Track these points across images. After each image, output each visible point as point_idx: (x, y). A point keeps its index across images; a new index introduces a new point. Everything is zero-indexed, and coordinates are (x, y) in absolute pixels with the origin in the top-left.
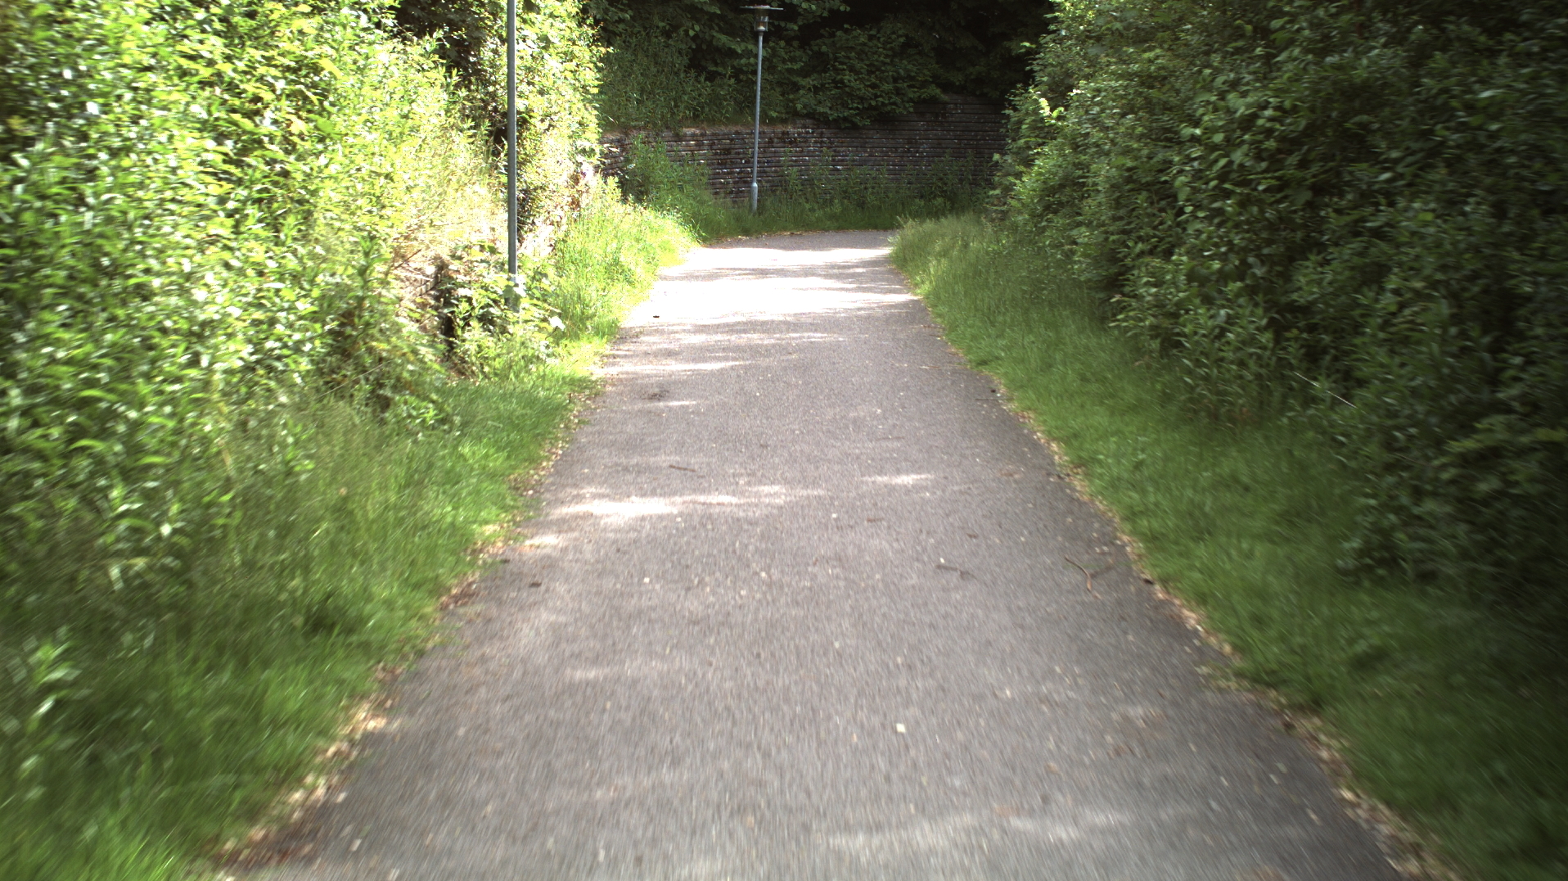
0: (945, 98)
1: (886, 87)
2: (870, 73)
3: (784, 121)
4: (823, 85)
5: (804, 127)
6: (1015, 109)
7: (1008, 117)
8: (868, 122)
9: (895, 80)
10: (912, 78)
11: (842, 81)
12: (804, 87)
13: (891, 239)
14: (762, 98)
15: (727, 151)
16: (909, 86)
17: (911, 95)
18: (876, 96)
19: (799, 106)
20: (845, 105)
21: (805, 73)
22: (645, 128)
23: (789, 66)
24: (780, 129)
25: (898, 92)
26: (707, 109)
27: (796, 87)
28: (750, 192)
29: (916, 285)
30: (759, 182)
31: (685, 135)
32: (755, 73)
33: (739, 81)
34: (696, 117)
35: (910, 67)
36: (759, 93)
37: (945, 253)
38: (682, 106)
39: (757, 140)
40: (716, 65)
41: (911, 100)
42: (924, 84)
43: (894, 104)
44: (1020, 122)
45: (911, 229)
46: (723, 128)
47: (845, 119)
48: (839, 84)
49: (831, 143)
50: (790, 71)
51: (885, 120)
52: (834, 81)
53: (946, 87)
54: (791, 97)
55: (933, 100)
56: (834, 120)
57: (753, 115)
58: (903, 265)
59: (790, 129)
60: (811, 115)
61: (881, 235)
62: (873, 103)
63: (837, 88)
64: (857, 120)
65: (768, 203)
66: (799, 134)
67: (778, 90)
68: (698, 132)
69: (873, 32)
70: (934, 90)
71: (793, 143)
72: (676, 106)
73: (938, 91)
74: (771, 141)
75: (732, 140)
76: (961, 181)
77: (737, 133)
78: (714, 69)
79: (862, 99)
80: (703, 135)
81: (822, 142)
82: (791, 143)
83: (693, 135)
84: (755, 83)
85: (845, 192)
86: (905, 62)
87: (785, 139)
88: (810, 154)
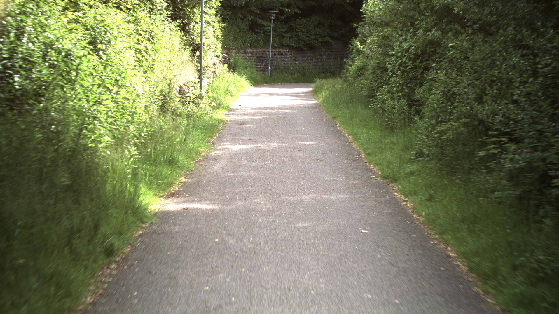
0: (331, 41)
1: (312, 37)
2: (307, 32)
3: (279, 48)
4: (292, 36)
5: (286, 50)
6: (352, 45)
7: (350, 47)
8: (306, 48)
9: (315, 35)
10: (321, 35)
11: (298, 35)
12: (286, 37)
13: (312, 85)
15: (261, 57)
16: (320, 37)
17: (320, 40)
18: (309, 40)
19: (284, 43)
20: (299, 43)
21: (286, 32)
22: (235, 49)
23: (281, 30)
24: (278, 50)
25: (316, 39)
26: (255, 44)
27: (283, 37)
28: (268, 70)
29: (319, 99)
30: (271, 67)
31: (248, 52)
32: (270, 32)
33: (265, 34)
34: (251, 46)
35: (320, 31)
36: (271, 39)
37: (328, 89)
38: (247, 43)
39: (271, 54)
40: (258, 29)
41: (320, 42)
42: (325, 37)
43: (315, 43)
44: (353, 49)
45: (318, 82)
46: (260, 49)
47: (299, 47)
48: (297, 36)
49: (294, 55)
50: (281, 32)
51: (312, 48)
52: (296, 35)
53: (332, 38)
54: (282, 40)
55: (327, 42)
56: (295, 48)
57: (269, 46)
58: (315, 93)
59: (281, 50)
60: (288, 46)
61: (309, 85)
62: (308, 43)
63: (296, 37)
64: (303, 48)
65: (274, 74)
66: (284, 52)
67: (278, 38)
68: (251, 51)
69: (308, 19)
70: (328, 39)
71: (282, 55)
72: (245, 42)
73: (329, 39)
74: (275, 54)
75: (262, 53)
76: (336, 68)
77: (264, 51)
78: (257, 30)
79: (304, 41)
80: (253, 52)
81: (291, 55)
83: (250, 52)
84: (270, 35)
85: (299, 71)
86: (318, 29)
87: (280, 53)
88: (288, 58)
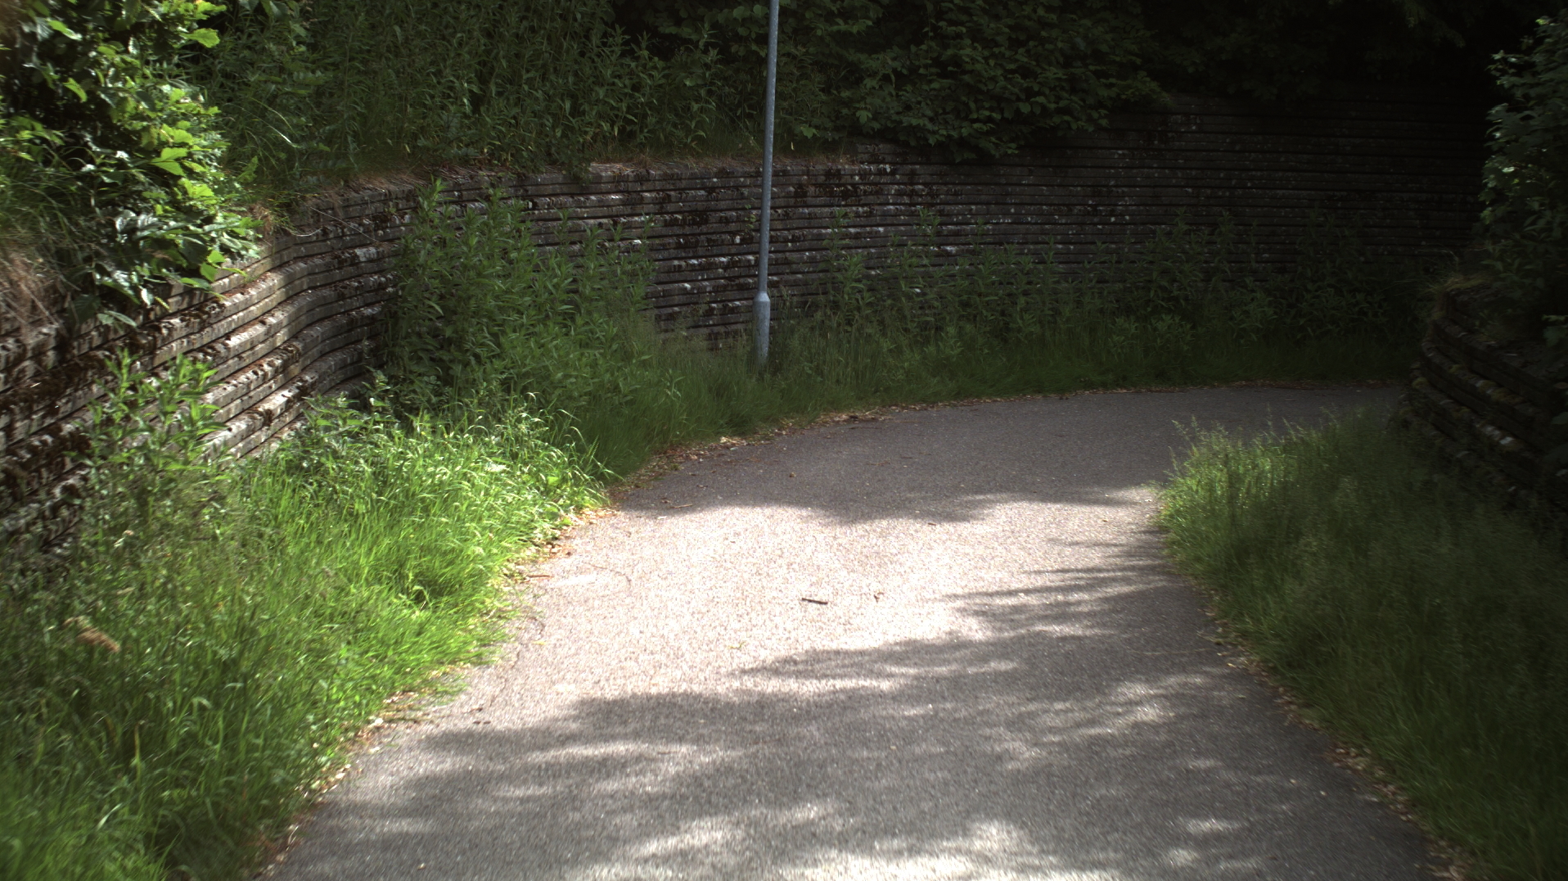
1: (1053, 73)
2: (1015, 44)
3: (830, 147)
4: (913, 70)
5: (874, 160)
8: (1012, 149)
10: (1103, 57)
11: (956, 61)
12: (873, 74)
14: (779, 95)
15: (700, 216)
16: (1099, 75)
17: (1104, 93)
18: (1029, 94)
19: (864, 116)
21: (872, 43)
23: (842, 26)
24: (821, 164)
26: (651, 120)
27: (855, 76)
28: (753, 309)
30: (772, 285)
31: (598, 179)
32: (764, 40)
33: (727, 58)
34: (627, 136)
36: (773, 80)
38: (591, 116)
39: (768, 188)
40: (678, 22)
41: (1100, 105)
42: (1126, 71)
46: (691, 162)
47: (963, 143)
48: (949, 68)
49: (932, 195)
50: (843, 38)
51: (1047, 145)
52: (937, 62)
53: (1169, 78)
54: (845, 94)
55: (1144, 105)
56: (940, 144)
57: (760, 133)
59: (844, 164)
60: (888, 134)
62: (1025, 108)
63: (943, 75)
64: (988, 144)
65: (794, 339)
66: (864, 175)
67: (818, 78)
68: (628, 171)
71: (850, 195)
72: (576, 111)
73: (1154, 85)
74: (801, 192)
75: (711, 190)
77: (722, 173)
78: (673, 30)
80: (640, 179)
81: (912, 194)
82: (845, 195)
83: (618, 181)
84: (764, 61)
85: (965, 305)
86: (1087, 22)
87: (833, 187)
88: (888, 220)
